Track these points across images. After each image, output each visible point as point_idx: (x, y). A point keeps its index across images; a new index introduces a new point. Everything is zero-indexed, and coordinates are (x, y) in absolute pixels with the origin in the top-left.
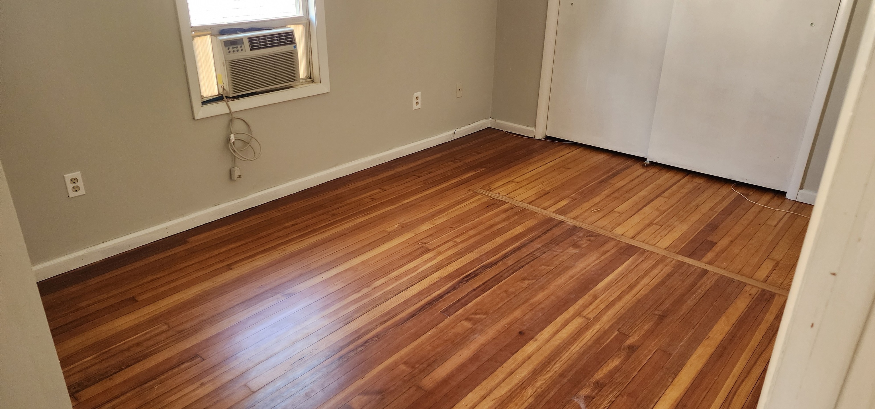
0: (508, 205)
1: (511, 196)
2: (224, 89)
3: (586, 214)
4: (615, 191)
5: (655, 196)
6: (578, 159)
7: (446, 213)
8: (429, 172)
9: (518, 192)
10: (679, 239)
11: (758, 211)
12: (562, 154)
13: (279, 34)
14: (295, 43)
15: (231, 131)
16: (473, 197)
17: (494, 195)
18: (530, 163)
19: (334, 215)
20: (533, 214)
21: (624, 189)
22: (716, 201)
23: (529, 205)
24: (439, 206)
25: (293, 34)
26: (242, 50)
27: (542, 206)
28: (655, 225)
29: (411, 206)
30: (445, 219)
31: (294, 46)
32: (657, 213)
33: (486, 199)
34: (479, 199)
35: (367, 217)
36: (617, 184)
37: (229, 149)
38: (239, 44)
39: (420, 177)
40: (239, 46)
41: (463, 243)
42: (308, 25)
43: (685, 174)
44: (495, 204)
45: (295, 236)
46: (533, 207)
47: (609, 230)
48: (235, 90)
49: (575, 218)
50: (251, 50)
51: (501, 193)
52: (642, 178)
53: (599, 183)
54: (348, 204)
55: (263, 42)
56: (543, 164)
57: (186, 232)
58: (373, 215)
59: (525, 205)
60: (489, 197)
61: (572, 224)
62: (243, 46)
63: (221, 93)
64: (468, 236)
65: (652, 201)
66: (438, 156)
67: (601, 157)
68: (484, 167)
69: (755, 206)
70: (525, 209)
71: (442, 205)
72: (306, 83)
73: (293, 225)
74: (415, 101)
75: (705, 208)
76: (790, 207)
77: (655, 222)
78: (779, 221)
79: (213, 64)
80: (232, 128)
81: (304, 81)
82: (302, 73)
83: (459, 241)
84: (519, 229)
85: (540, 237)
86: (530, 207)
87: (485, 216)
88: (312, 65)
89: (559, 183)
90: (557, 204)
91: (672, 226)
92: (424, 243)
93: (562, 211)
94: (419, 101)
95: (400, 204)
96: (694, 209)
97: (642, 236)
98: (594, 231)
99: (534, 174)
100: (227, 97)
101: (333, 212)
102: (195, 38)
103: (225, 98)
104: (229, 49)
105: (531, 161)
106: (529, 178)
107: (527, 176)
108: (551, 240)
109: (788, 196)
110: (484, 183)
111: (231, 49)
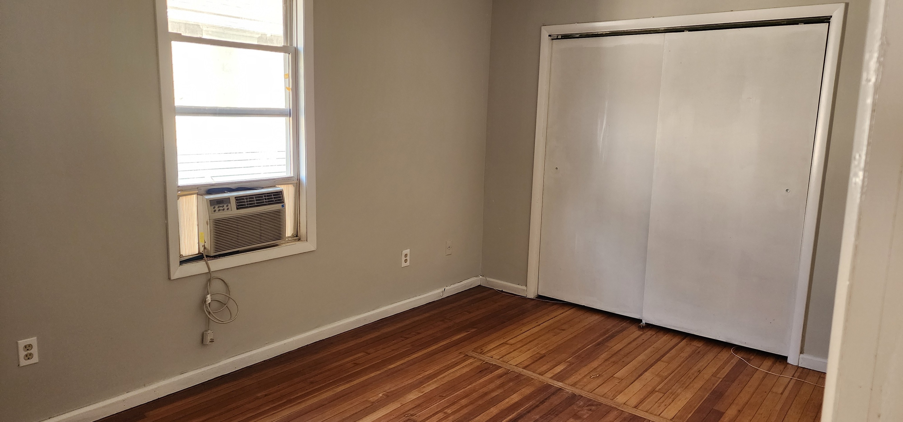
0: (501, 370)
1: (505, 360)
2: (205, 248)
3: (585, 380)
4: (613, 355)
5: (655, 361)
6: (572, 320)
7: (436, 379)
8: (417, 333)
9: (512, 355)
10: (685, 408)
11: (761, 377)
12: (555, 314)
13: (267, 193)
14: (283, 202)
15: (208, 292)
16: (464, 360)
17: (486, 358)
18: (523, 324)
19: (312, 383)
20: (529, 380)
21: (622, 353)
22: (718, 366)
23: (524, 370)
24: (428, 371)
25: (282, 194)
26: (228, 209)
27: (539, 371)
28: (657, 392)
29: (396, 372)
30: (434, 386)
31: (282, 205)
32: (658, 379)
33: (478, 363)
34: (471, 364)
35: (347, 386)
36: (615, 347)
37: (204, 310)
38: (225, 204)
39: (407, 338)
40: (225, 206)
41: (454, 414)
42: (298, 185)
43: (683, 337)
44: (488, 368)
45: (268, 408)
46: (529, 372)
47: (610, 398)
48: (217, 250)
49: (574, 385)
50: (237, 209)
51: (495, 357)
52: (640, 341)
53: (595, 346)
54: (329, 370)
55: (250, 201)
56: (537, 324)
57: (145, 405)
58: (355, 382)
59: (520, 370)
60: (482, 361)
61: (571, 391)
62: (229, 205)
63: (201, 252)
64: (460, 406)
65: (651, 366)
66: (427, 315)
67: (594, 319)
68: (476, 328)
69: (758, 371)
70: (519, 376)
71: (430, 370)
72: (292, 241)
73: (266, 395)
74: (404, 259)
75: (707, 374)
76: (794, 372)
77: (657, 389)
78: (785, 389)
79: (196, 223)
80: (209, 288)
81: (290, 239)
82: (289, 231)
83: (450, 412)
84: (515, 398)
85: (537, 406)
86: (525, 373)
87: (478, 382)
88: (300, 223)
89: (555, 345)
90: (554, 369)
91: (676, 394)
92: (411, 415)
93: (559, 377)
94: (408, 258)
95: (386, 369)
96: (696, 375)
97: (645, 405)
98: (594, 400)
99: (528, 335)
100: (207, 256)
101: (312, 379)
102: (180, 197)
103: (205, 256)
104: (214, 208)
105: (525, 321)
106: (522, 340)
107: (520, 338)
108: (550, 411)
109: (789, 361)
110: (475, 345)
111: (217, 209)
